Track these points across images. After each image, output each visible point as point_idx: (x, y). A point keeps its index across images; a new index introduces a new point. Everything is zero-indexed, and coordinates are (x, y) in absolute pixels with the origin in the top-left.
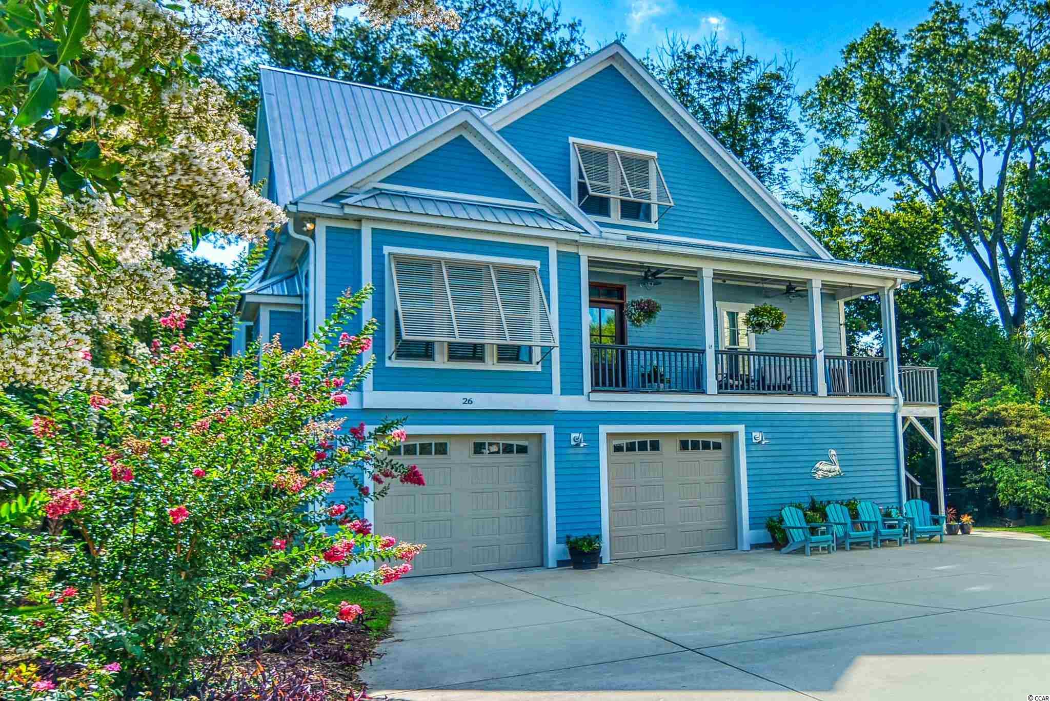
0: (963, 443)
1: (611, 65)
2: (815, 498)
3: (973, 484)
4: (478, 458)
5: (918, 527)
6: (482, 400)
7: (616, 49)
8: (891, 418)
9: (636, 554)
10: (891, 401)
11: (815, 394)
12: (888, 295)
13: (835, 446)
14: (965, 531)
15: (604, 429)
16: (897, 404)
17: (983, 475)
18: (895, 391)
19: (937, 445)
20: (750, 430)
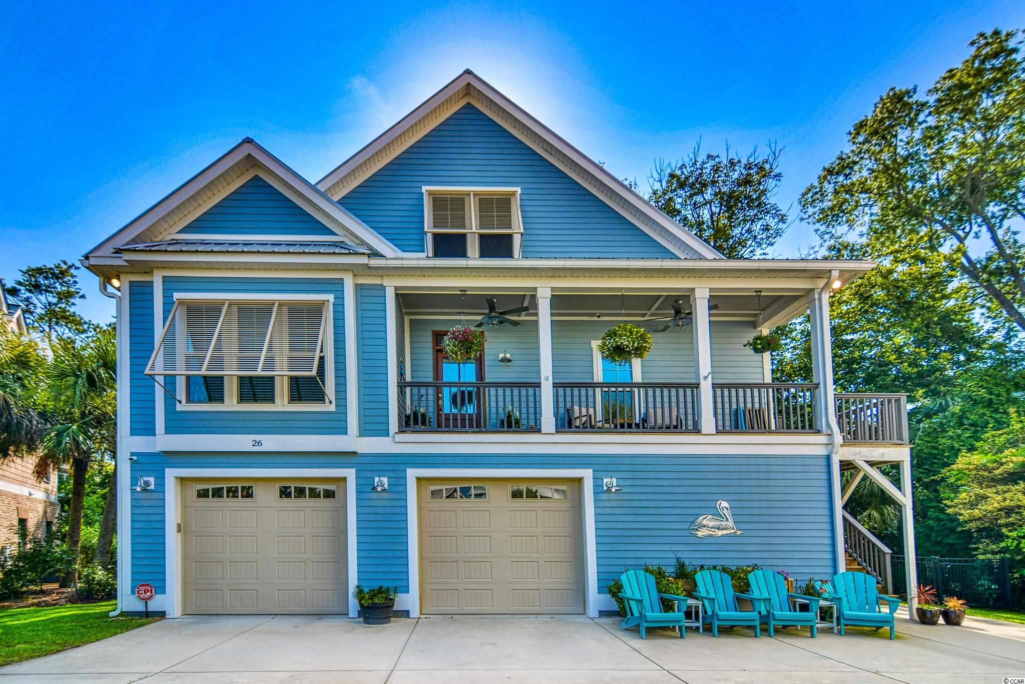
0: (972, 505)
1: (469, 103)
2: (687, 562)
3: (989, 556)
4: (286, 502)
5: (846, 612)
6: (272, 442)
7: (468, 79)
8: (823, 462)
9: (455, 609)
10: (821, 439)
11: (697, 430)
12: (820, 299)
13: (727, 497)
14: (952, 619)
15: (412, 474)
16: (830, 444)
17: (1002, 545)
18: (828, 425)
19: (905, 499)
20: (599, 475)
